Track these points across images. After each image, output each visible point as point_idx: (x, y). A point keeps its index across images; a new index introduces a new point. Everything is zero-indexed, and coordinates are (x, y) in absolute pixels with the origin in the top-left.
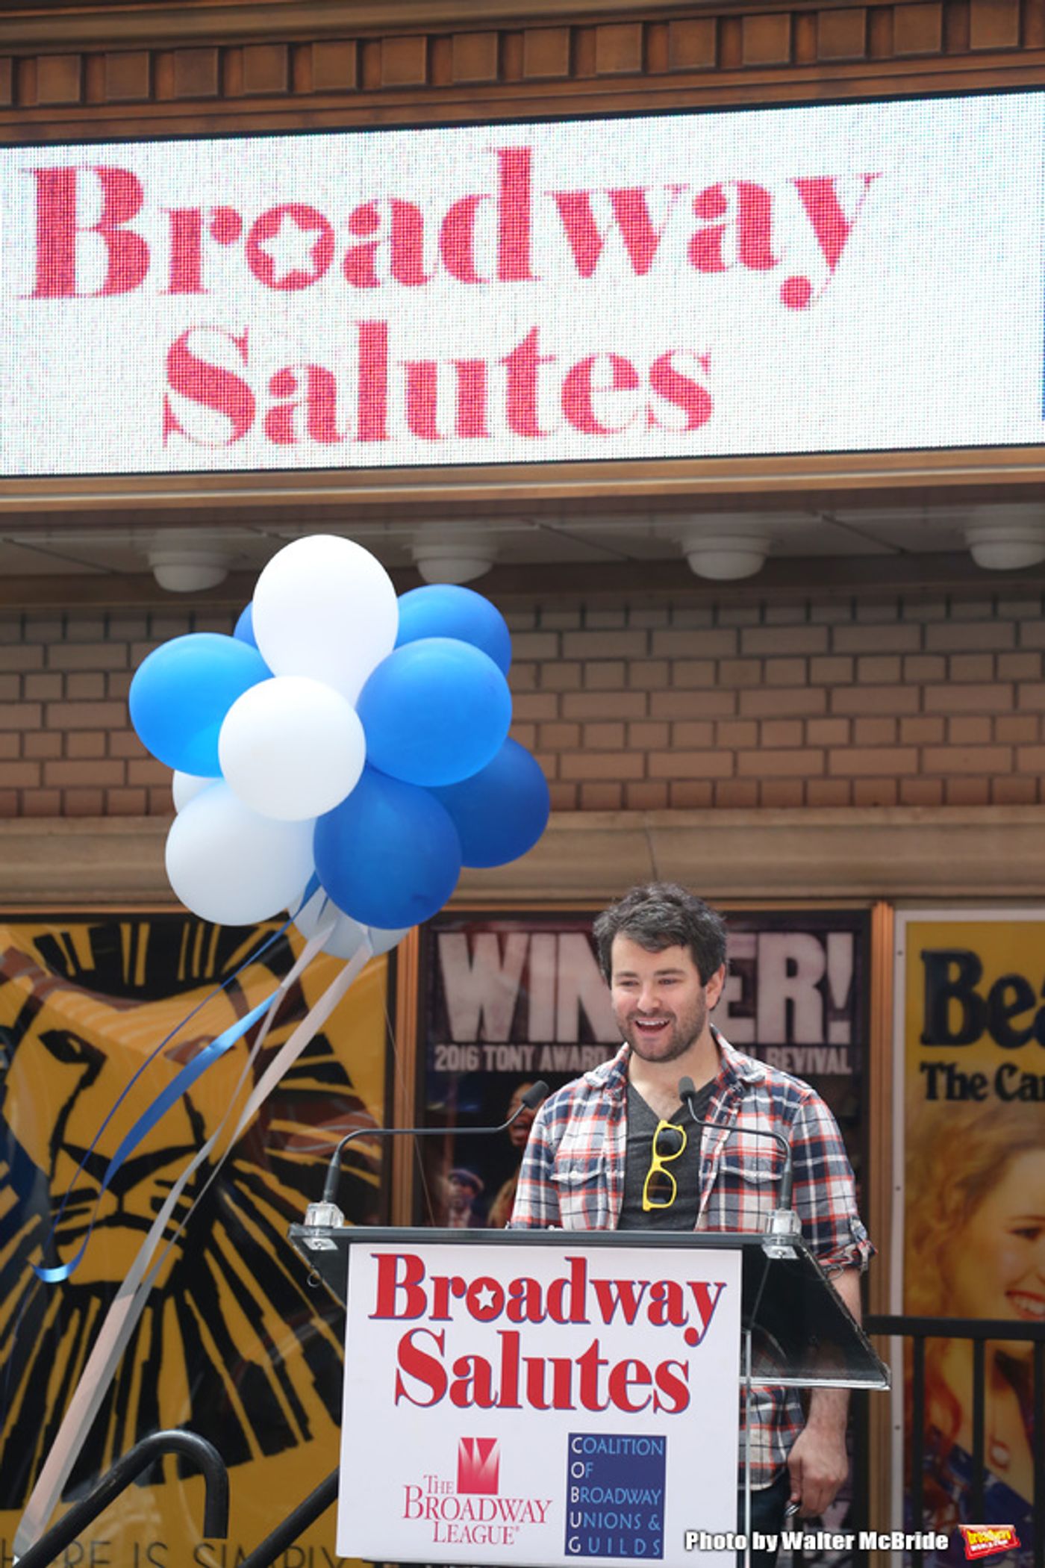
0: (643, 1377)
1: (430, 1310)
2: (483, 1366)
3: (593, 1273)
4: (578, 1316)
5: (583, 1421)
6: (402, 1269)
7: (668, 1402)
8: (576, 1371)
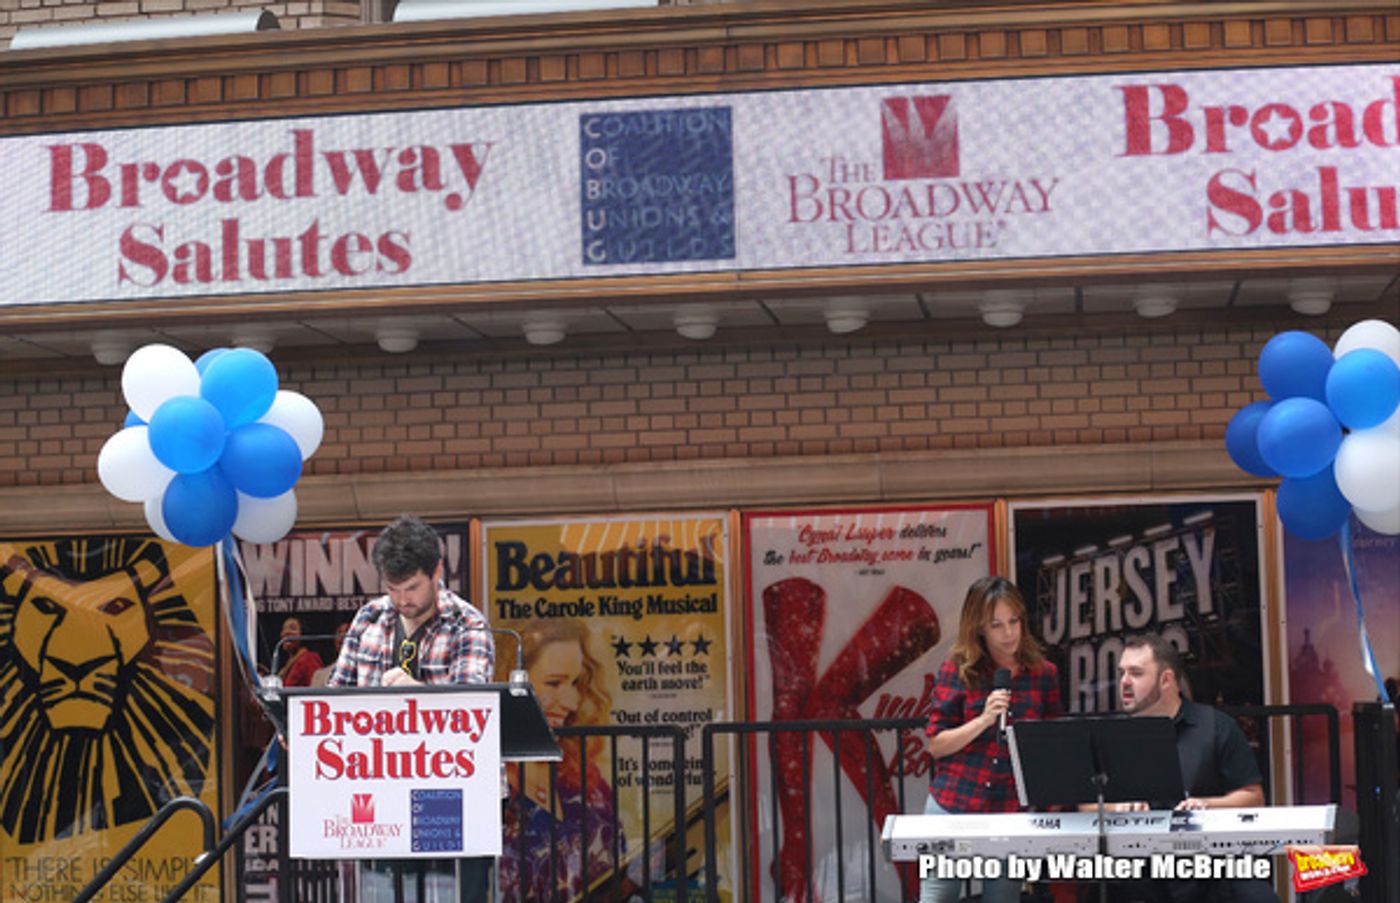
0: (449, 759)
1: (333, 729)
2: (363, 757)
3: (420, 707)
4: (413, 729)
5: (417, 783)
6: (317, 710)
7: (463, 771)
8: (413, 758)
